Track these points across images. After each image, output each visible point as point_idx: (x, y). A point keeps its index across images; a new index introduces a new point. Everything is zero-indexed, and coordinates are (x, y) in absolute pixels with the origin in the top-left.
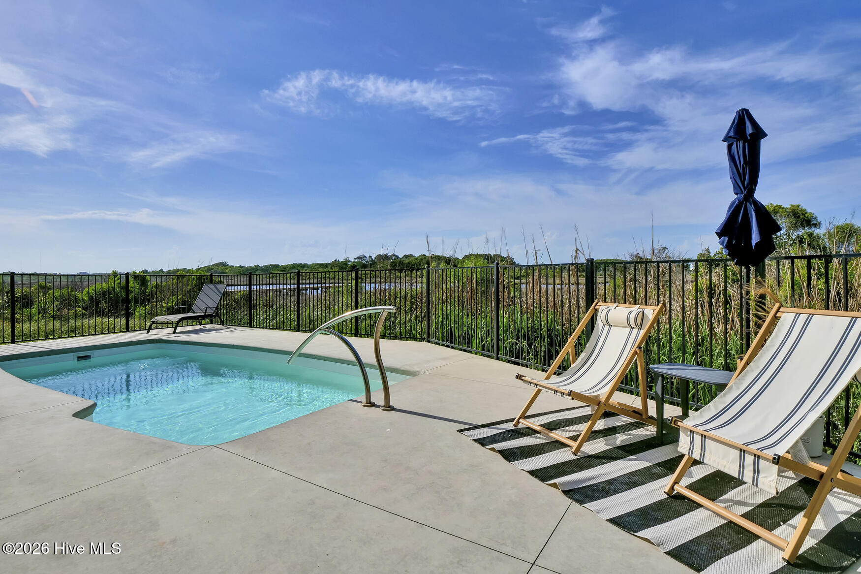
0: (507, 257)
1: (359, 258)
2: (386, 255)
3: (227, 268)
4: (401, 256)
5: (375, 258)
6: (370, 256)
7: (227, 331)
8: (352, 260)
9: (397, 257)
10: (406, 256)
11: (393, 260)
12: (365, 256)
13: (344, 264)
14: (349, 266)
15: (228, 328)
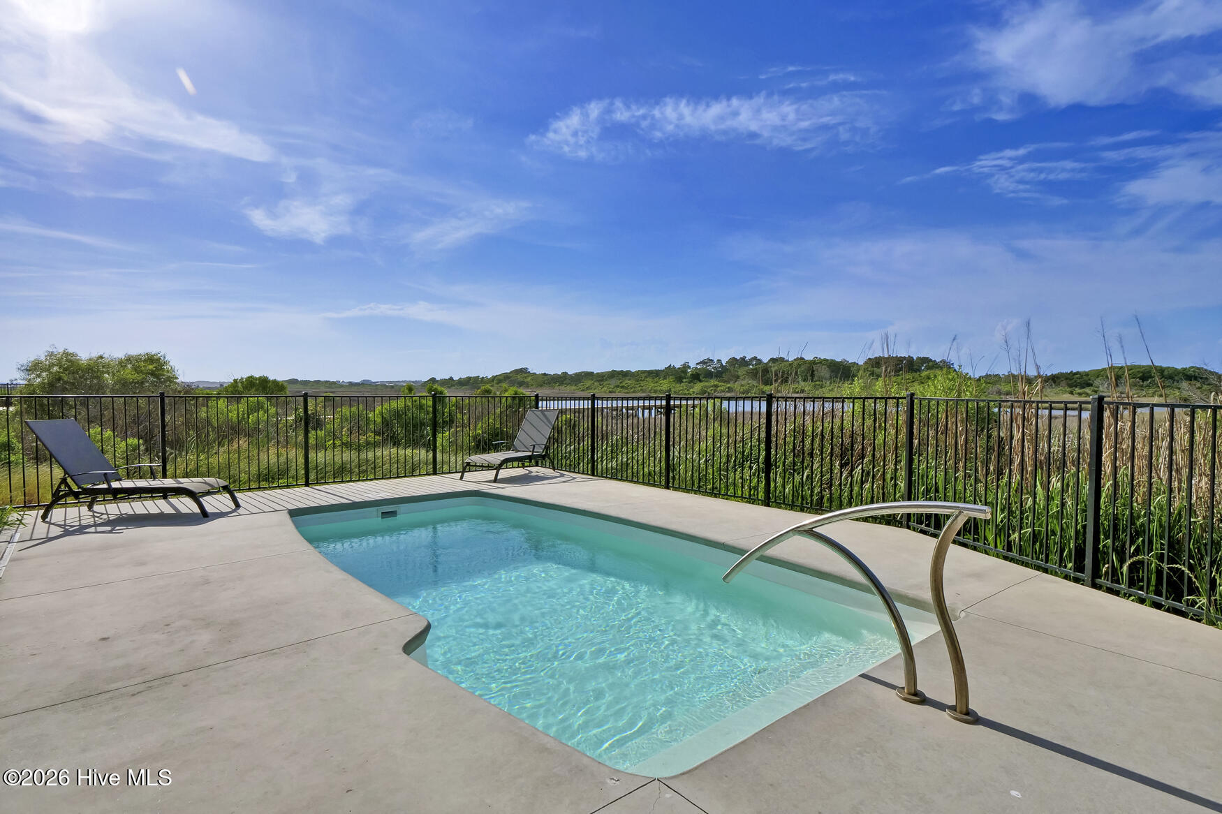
0: (941, 362)
1: (703, 362)
2: (743, 359)
3: (529, 376)
4: (765, 360)
5: (727, 363)
6: (718, 360)
7: (564, 482)
8: (692, 365)
9: (759, 361)
10: (773, 360)
11: (753, 365)
12: (712, 360)
13: (683, 372)
14: (689, 375)
15: (562, 475)
